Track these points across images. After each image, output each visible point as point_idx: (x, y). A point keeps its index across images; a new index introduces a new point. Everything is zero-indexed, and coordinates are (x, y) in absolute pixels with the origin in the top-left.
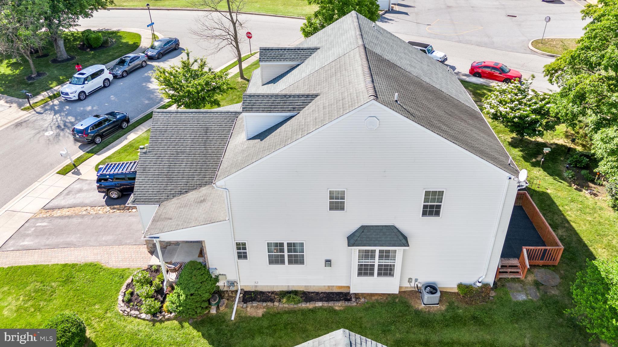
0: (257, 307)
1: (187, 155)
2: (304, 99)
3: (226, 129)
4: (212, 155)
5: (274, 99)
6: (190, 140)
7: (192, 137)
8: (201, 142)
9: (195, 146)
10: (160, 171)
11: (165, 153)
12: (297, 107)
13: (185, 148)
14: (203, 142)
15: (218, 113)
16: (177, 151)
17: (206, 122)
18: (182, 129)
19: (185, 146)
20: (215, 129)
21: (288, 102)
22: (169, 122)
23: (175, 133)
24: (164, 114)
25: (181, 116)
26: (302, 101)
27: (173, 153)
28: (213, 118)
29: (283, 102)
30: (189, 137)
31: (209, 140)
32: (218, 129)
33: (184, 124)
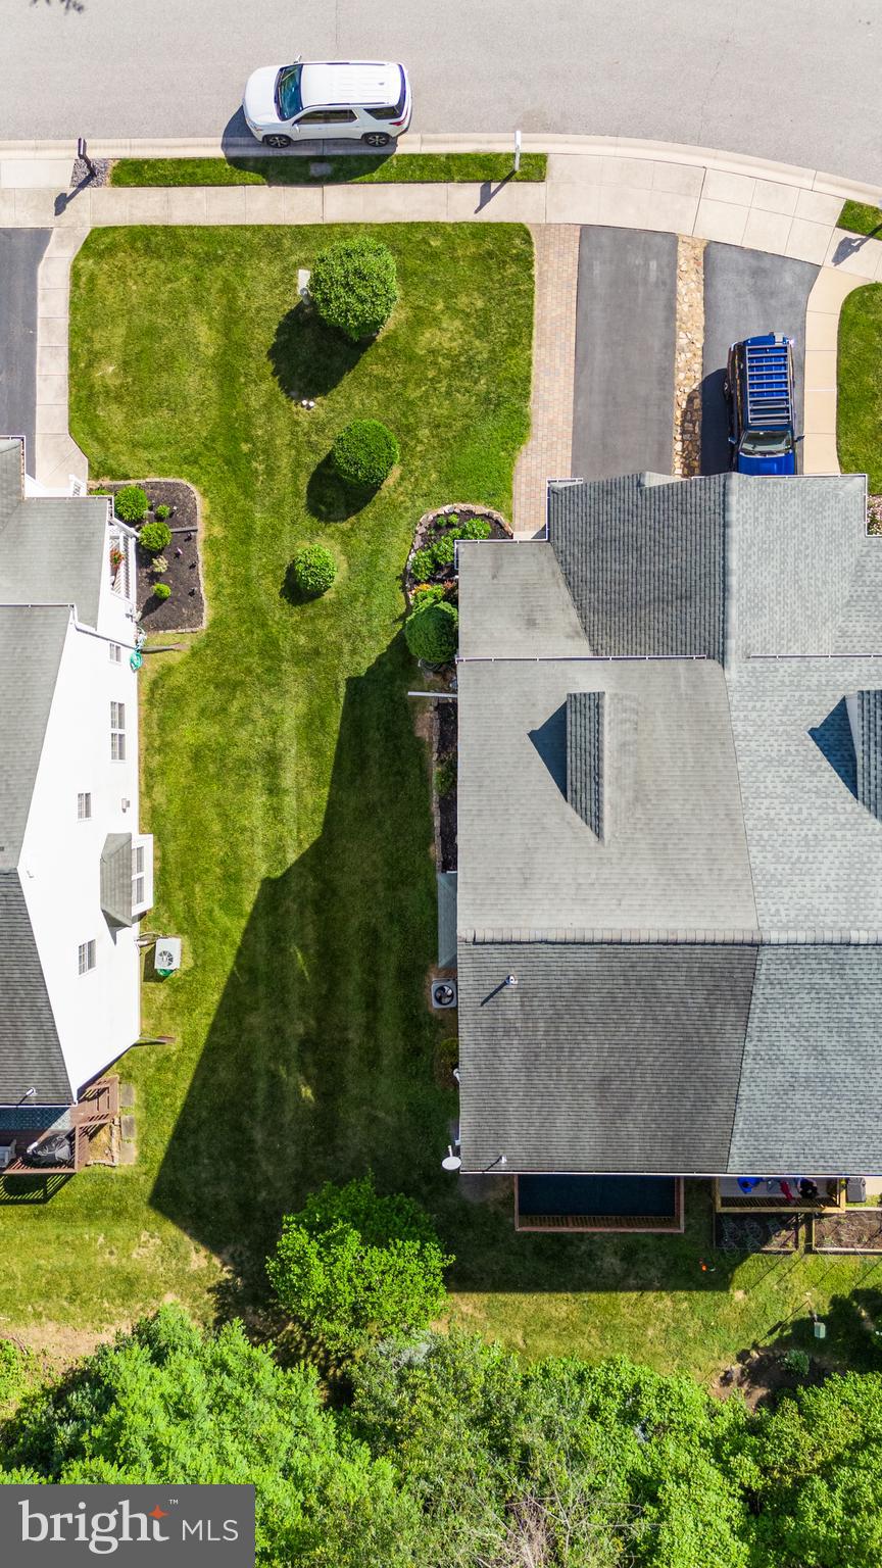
0: (431, 727)
1: (634, 569)
2: (593, 810)
3: (688, 638)
4: (634, 619)
5: (593, 753)
6: (666, 567)
7: (670, 570)
8: (661, 591)
9: (652, 582)
10: (605, 524)
11: (639, 525)
12: (579, 797)
13: (648, 562)
14: (661, 595)
15: (724, 614)
16: (644, 546)
17: (703, 593)
18: (689, 545)
19: (652, 560)
20: (688, 615)
21: (588, 779)
22: (703, 515)
23: (680, 534)
24: (722, 498)
25: (717, 537)
26: (588, 807)
27: (639, 540)
28: (712, 605)
29: (588, 771)
30: (670, 565)
31: (665, 606)
32: (689, 620)
33: (698, 547)
